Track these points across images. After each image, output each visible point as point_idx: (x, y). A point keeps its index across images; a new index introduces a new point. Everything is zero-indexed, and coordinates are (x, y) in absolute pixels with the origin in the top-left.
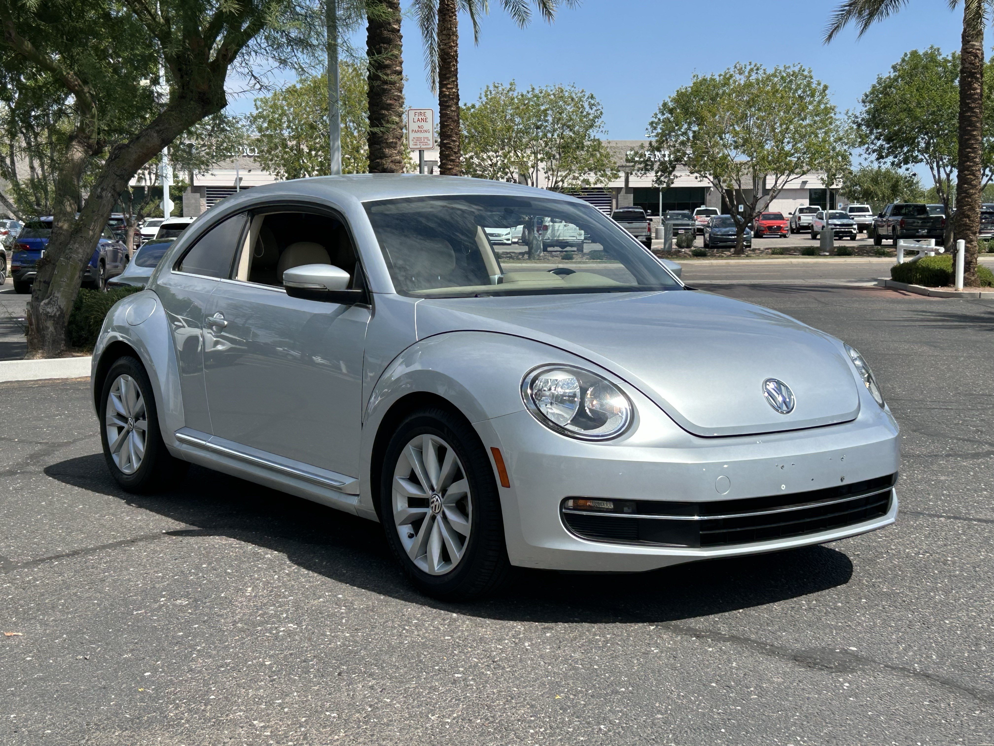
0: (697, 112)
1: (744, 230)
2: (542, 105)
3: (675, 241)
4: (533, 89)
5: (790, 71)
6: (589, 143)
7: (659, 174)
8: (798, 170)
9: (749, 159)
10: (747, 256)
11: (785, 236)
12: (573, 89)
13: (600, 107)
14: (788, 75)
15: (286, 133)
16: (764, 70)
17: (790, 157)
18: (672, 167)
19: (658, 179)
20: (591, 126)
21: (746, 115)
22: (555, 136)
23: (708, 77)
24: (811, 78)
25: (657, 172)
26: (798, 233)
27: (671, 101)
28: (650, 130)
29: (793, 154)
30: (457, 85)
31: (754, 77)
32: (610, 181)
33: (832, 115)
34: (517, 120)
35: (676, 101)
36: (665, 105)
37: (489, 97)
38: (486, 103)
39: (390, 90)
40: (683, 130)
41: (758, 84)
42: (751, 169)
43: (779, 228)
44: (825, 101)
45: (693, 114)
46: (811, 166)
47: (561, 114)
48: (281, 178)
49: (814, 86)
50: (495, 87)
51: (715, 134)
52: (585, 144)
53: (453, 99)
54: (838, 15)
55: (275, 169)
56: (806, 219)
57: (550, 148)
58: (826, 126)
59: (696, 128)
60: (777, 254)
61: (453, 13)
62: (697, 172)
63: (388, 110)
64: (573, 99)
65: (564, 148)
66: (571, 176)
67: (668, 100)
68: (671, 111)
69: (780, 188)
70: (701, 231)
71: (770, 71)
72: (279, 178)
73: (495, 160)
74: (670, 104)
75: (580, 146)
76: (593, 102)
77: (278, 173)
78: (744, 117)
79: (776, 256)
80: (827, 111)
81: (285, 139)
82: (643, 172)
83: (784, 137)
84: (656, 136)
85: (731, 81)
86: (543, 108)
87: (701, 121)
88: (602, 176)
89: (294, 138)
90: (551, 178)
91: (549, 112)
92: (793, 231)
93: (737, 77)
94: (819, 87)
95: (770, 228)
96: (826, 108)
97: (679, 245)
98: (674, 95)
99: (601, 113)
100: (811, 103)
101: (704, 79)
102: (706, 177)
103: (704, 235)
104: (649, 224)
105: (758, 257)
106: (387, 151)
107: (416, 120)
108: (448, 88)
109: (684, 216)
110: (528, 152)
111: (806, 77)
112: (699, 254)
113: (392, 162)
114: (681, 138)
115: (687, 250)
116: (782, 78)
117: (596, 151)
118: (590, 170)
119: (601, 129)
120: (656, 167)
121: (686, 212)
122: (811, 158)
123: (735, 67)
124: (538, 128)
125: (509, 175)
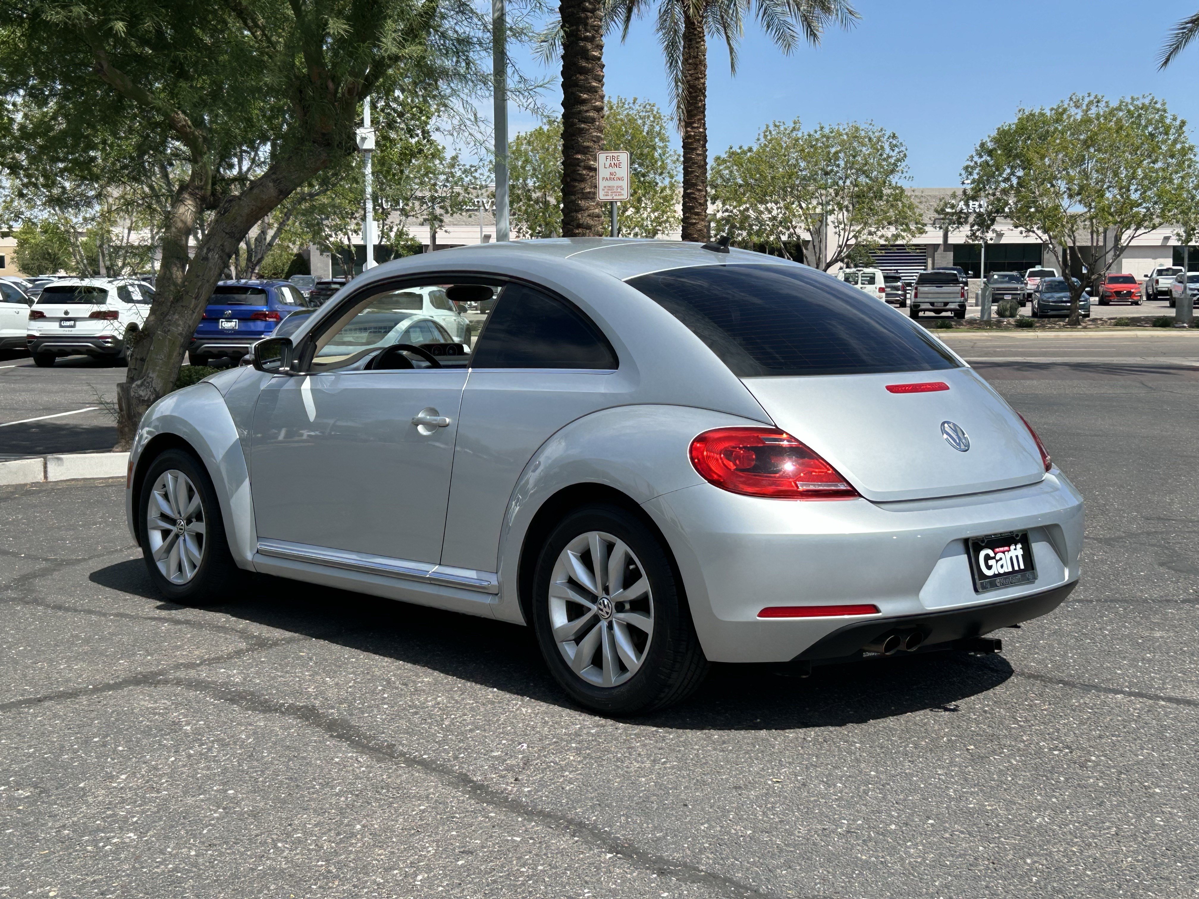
0: (1021, 153)
1: (1079, 296)
2: (833, 146)
3: (994, 308)
4: (822, 128)
5: (1139, 103)
6: (889, 191)
7: (976, 227)
8: (1146, 223)
9: (1086, 210)
10: (1085, 328)
11: (1137, 303)
12: (871, 127)
13: (903, 149)
14: (1137, 108)
15: (530, 183)
16: (1106, 102)
17: (1137, 207)
18: (991, 220)
19: (974, 234)
20: (892, 172)
21: (1084, 156)
22: (848, 182)
23: (1037, 111)
24: (1165, 111)
25: (972, 226)
26: (1155, 299)
27: (991, 141)
28: (964, 176)
29: (1140, 204)
30: (704, 124)
31: (1093, 111)
32: (914, 236)
33: (1192, 156)
34: (803, 164)
35: (996, 141)
36: (982, 145)
37: (769, 138)
38: (765, 145)
39: (588, 130)
40: (1004, 176)
41: (1098, 119)
42: (1088, 223)
43: (1130, 294)
44: (1182, 139)
45: (1017, 156)
46: (1163, 218)
47: (854, 157)
48: (524, 236)
49: (1168, 121)
50: (775, 126)
51: (1044, 180)
52: (885, 192)
53: (699, 140)
54: (1178, 34)
55: (517, 225)
56: (1165, 283)
57: (842, 198)
58: (1184, 170)
59: (1020, 173)
60: (1121, 325)
61: (700, 38)
62: (1021, 226)
63: (584, 153)
64: (870, 139)
65: (859, 198)
66: (866, 231)
67: (986, 139)
68: (990, 153)
69: (1125, 244)
70: (1029, 297)
71: (1114, 104)
72: (521, 235)
73: (775, 213)
74: (989, 144)
75: (879, 196)
76: (894, 142)
77: (520, 229)
78: (1081, 160)
79: (1119, 328)
80: (1184, 152)
81: (529, 190)
82: (955, 226)
83: (1130, 184)
84: (972, 183)
85: (1065, 116)
86: (833, 150)
87: (1027, 165)
88: (904, 230)
89: (540, 188)
90: (842, 233)
91: (841, 155)
92: (1149, 298)
93: (1073, 111)
94: (1174, 123)
95: (1118, 293)
96: (1183, 148)
97: (1000, 313)
98: (994, 133)
99: (905, 156)
100: (1164, 142)
101: (1031, 114)
102: (1034, 232)
103: (1032, 301)
104: (963, 288)
105: (1097, 328)
106: (582, 203)
107: (607, 165)
108: (693, 128)
109: (1012, 278)
110: (814, 202)
111: (1158, 110)
112: (1024, 325)
113: (589, 216)
114: (1003, 185)
115: (1011, 320)
116: (1129, 111)
117: (897, 200)
118: (890, 223)
119: (905, 174)
120: (971, 219)
121: (1015, 273)
122: (1163, 210)
123: (1071, 99)
124: (827, 173)
125: (792, 230)
